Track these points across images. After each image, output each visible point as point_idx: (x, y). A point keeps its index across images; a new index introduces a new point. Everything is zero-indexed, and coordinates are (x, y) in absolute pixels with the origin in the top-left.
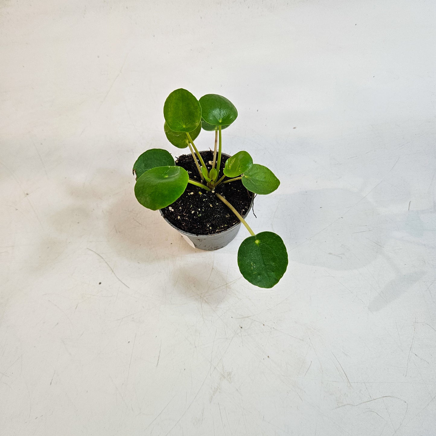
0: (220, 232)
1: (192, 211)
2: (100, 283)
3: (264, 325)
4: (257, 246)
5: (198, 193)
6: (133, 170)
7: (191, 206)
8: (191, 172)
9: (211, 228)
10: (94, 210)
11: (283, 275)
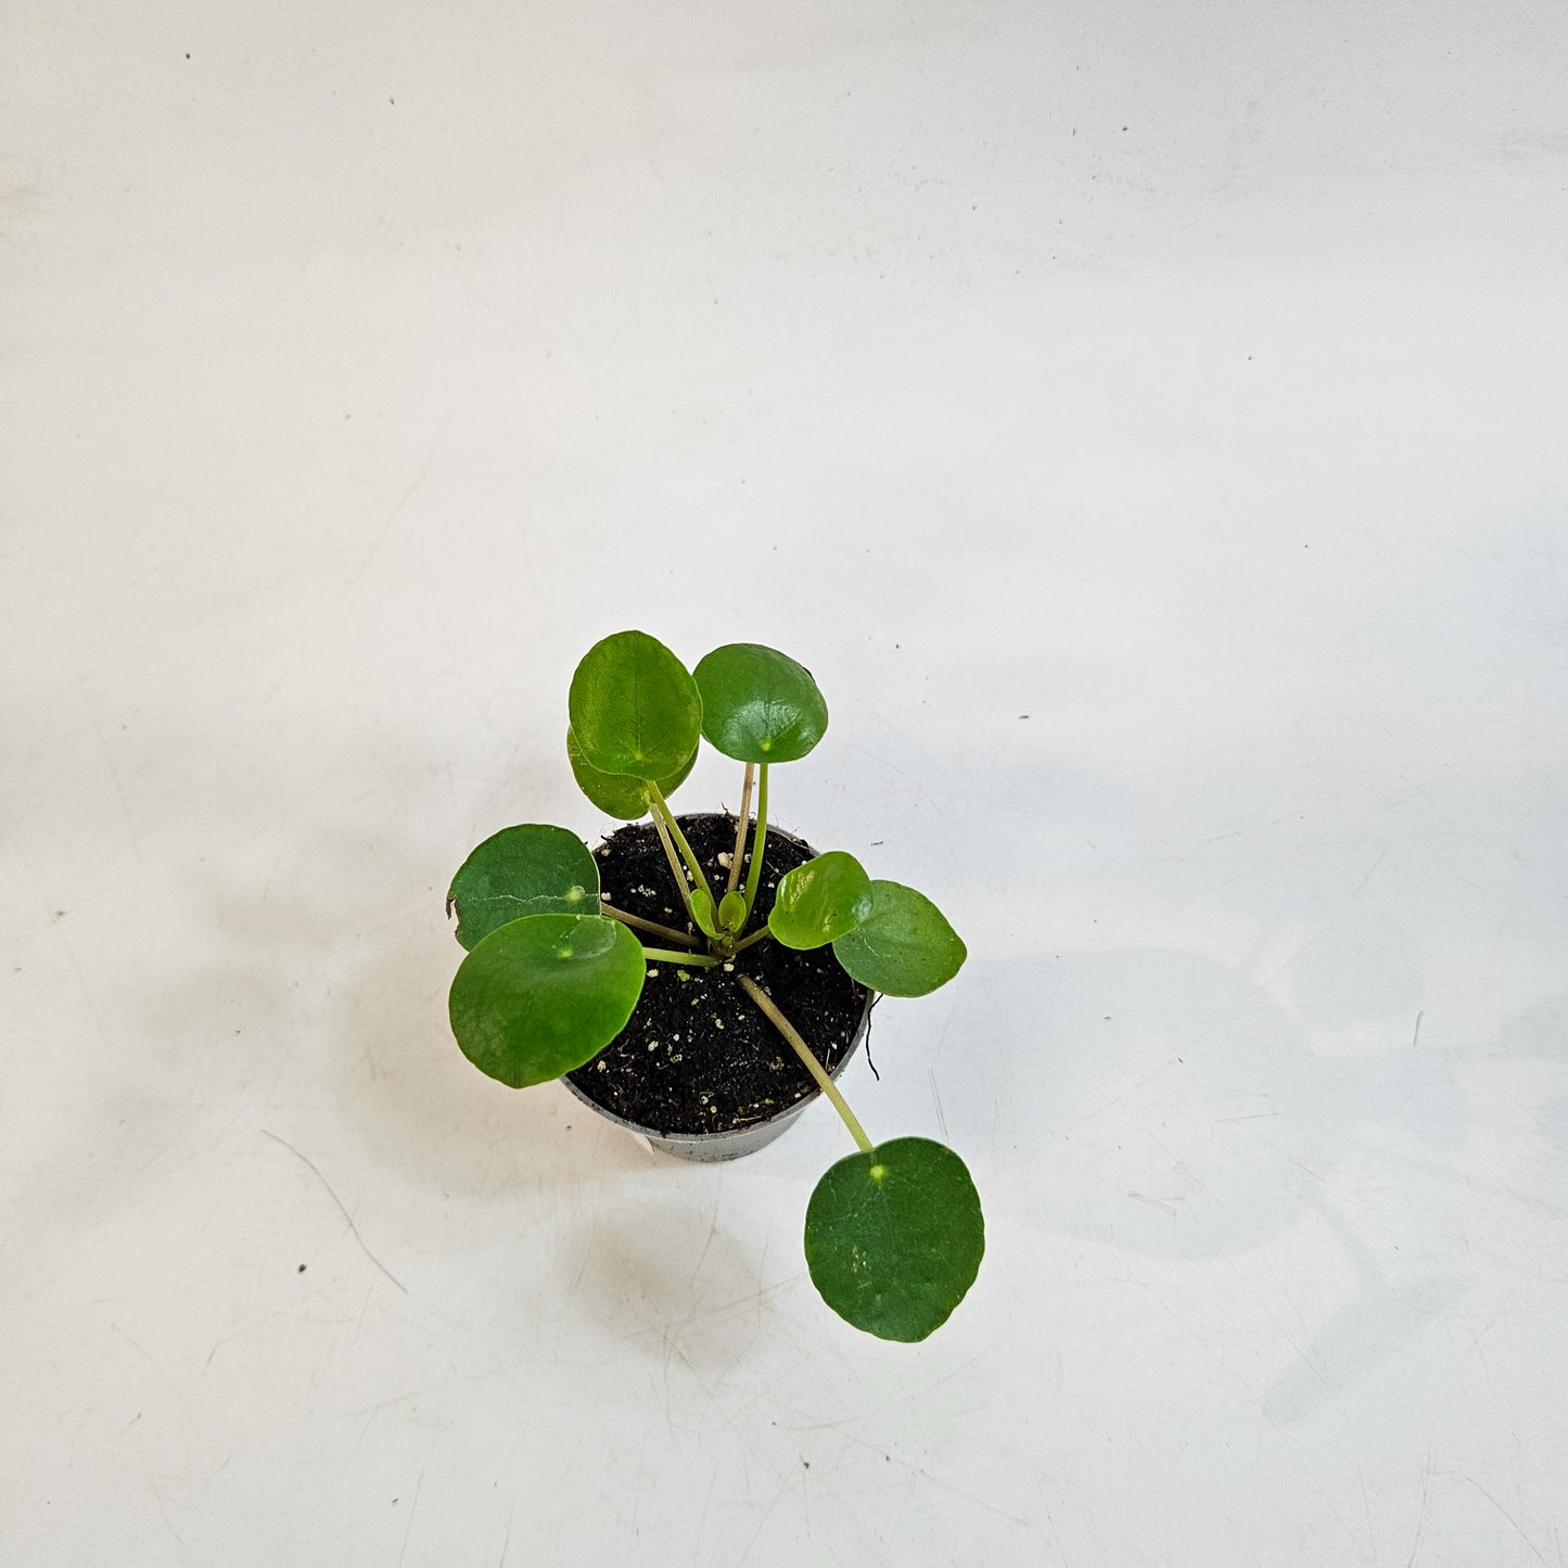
0: (748, 1125)
1: (649, 1043)
2: (302, 1269)
3: (888, 1459)
4: (876, 1188)
5: (676, 973)
6: (449, 901)
7: (648, 1024)
8: (653, 893)
9: (714, 1110)
10: (297, 984)
11: (963, 1295)
